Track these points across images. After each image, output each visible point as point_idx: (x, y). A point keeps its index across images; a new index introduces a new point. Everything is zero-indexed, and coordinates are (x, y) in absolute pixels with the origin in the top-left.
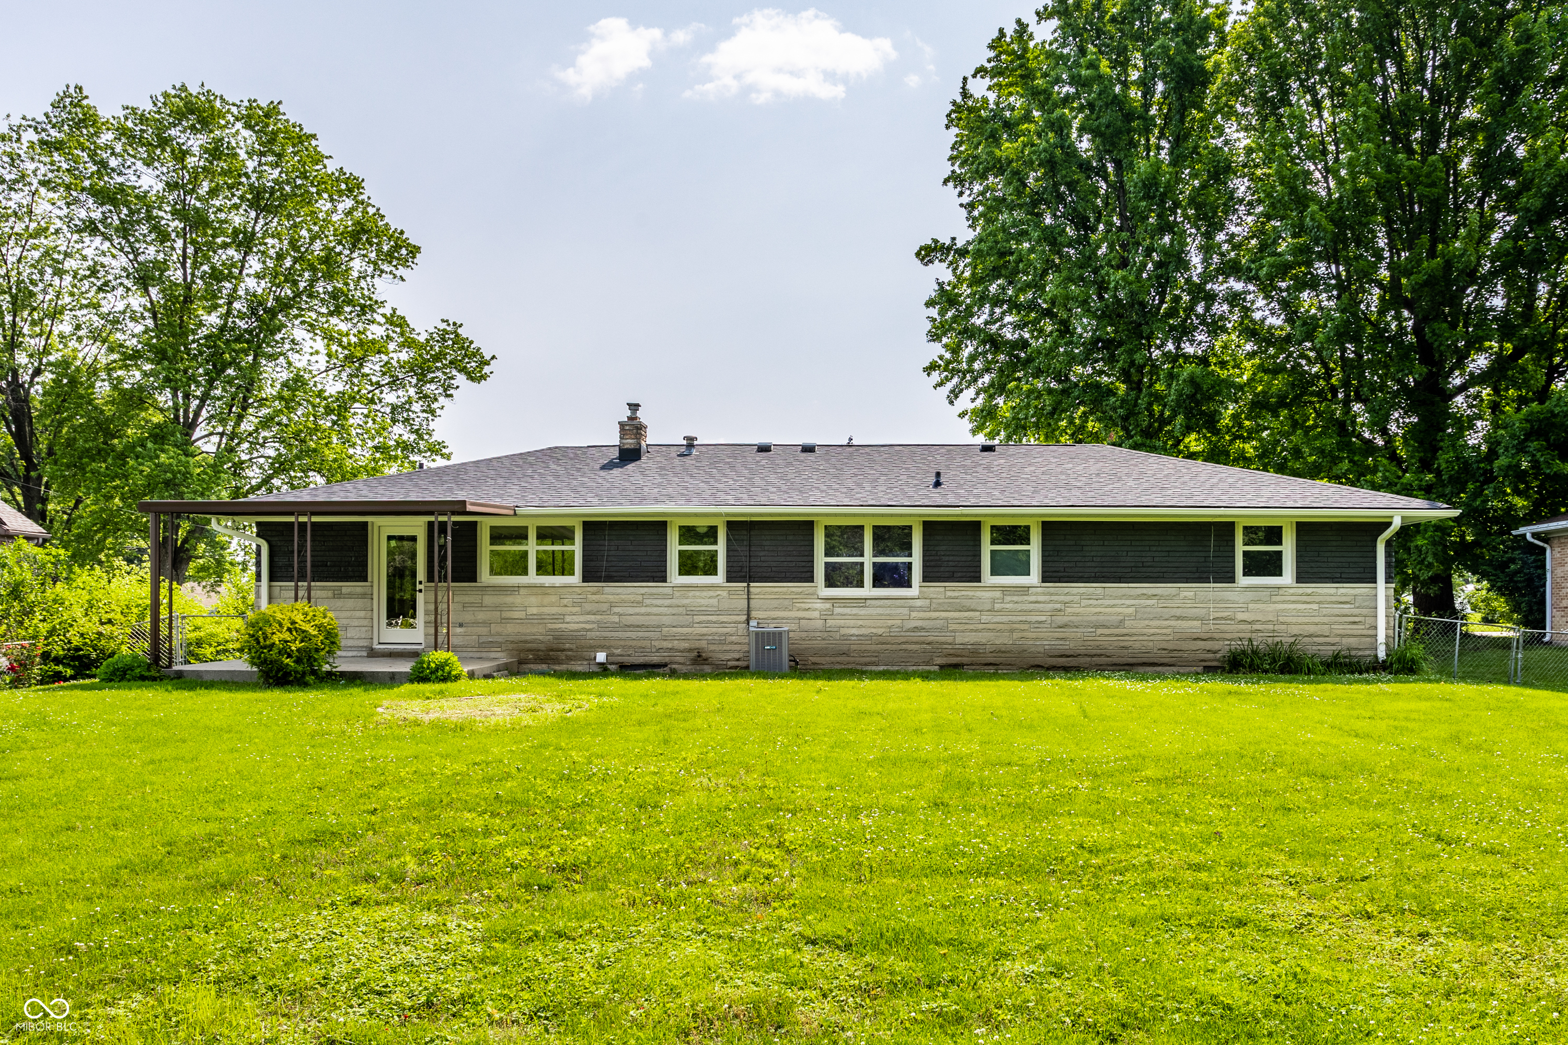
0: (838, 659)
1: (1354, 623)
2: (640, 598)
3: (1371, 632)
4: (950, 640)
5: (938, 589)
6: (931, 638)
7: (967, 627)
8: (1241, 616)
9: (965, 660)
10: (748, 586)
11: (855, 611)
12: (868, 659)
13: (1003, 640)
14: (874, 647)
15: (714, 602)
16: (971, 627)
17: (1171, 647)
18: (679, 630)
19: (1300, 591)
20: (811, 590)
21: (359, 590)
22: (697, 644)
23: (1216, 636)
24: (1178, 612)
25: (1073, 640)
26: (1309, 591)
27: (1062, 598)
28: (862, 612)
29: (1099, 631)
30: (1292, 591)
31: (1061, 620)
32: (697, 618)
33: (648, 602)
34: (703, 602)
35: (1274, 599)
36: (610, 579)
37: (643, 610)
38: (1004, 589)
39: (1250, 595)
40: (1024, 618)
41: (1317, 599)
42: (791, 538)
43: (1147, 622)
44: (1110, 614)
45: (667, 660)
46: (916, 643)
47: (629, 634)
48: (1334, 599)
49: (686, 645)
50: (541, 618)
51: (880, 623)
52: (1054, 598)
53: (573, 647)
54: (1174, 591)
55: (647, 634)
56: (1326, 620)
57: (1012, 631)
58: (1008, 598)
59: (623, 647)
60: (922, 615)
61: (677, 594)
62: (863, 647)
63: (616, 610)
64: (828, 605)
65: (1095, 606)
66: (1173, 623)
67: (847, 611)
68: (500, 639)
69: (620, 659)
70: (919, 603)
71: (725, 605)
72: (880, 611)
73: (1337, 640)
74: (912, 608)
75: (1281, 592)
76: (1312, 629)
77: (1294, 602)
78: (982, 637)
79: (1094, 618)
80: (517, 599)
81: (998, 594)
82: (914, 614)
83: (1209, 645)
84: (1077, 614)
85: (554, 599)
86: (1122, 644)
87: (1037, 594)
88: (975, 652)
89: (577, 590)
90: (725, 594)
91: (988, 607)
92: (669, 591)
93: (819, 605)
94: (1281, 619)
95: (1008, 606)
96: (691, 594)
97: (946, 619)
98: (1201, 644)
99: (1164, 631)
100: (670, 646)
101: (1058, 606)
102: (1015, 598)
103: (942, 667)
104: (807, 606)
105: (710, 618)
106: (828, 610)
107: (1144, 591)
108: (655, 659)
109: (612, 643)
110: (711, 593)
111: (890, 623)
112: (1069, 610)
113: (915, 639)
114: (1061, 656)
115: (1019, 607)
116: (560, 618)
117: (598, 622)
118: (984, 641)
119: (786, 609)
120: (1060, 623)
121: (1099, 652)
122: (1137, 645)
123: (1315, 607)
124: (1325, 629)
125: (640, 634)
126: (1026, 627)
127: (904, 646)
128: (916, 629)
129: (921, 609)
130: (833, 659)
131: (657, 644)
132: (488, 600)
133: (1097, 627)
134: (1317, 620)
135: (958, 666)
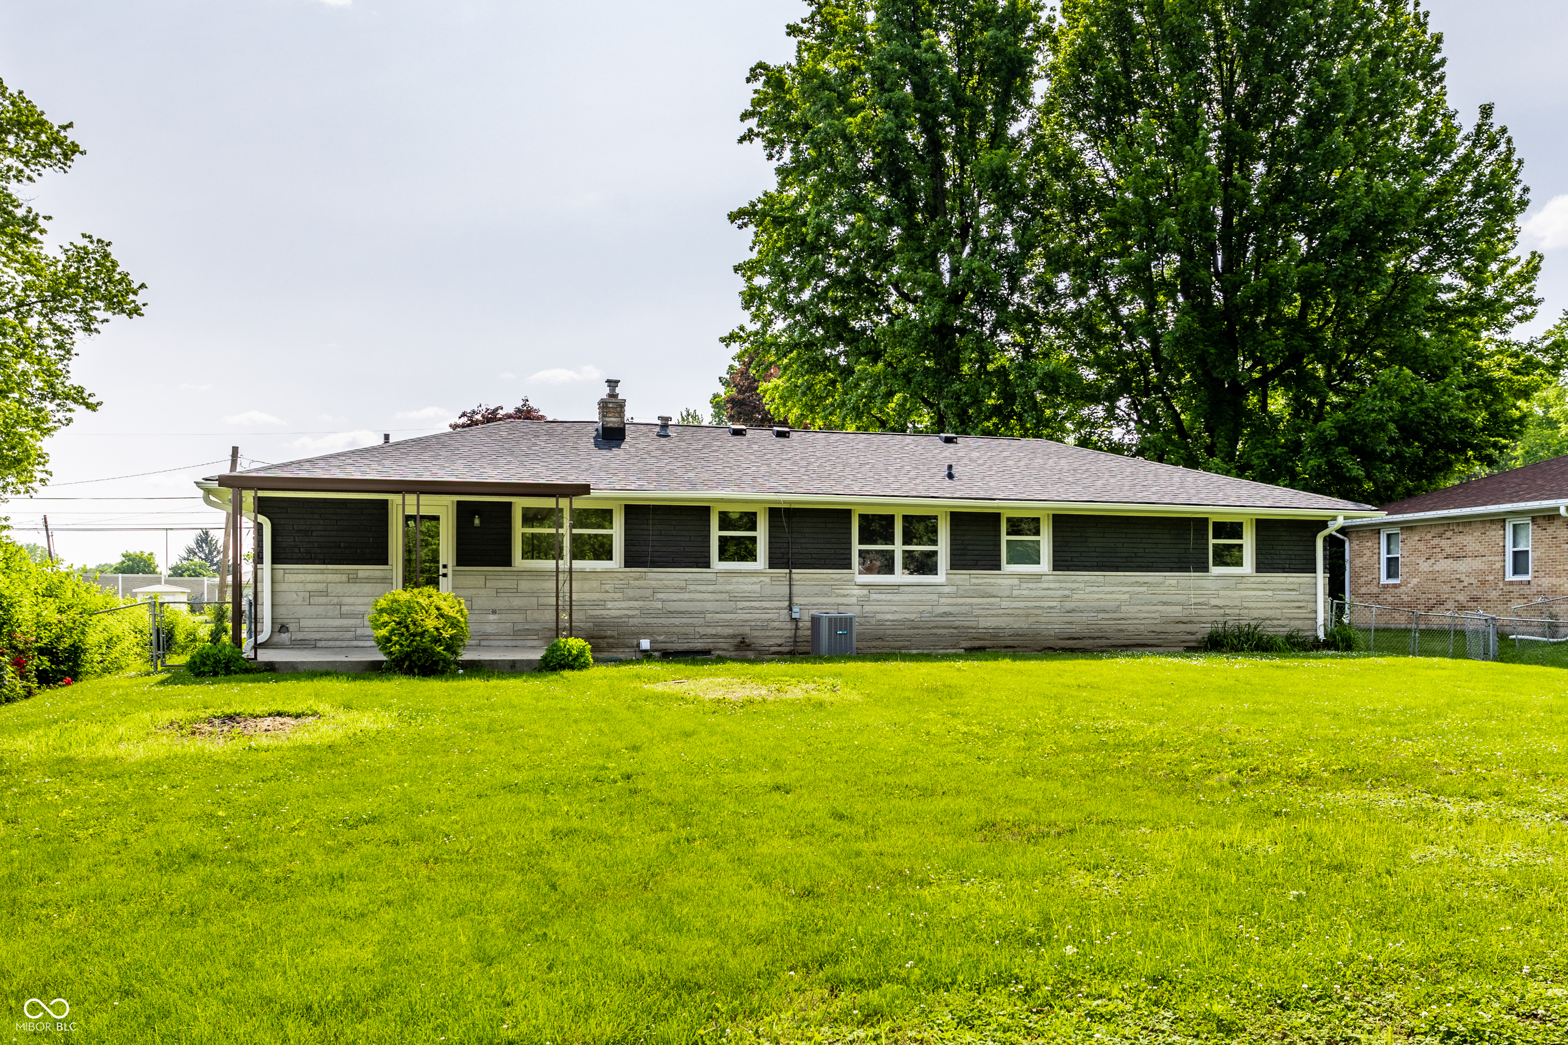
0: (874, 644)
1: (1299, 607)
2: (683, 584)
3: (1312, 616)
4: (974, 624)
5: (965, 577)
6: (957, 623)
7: (989, 612)
8: (1214, 602)
9: (987, 643)
10: (790, 573)
11: (889, 597)
12: (901, 644)
13: (1021, 624)
14: (907, 632)
15: (757, 588)
16: (993, 612)
17: (1158, 630)
18: (723, 616)
19: (1259, 580)
20: (849, 577)
21: (378, 574)
22: (740, 630)
23: (1195, 619)
24: (1165, 598)
25: (1080, 623)
26: (1266, 579)
27: (1069, 585)
28: (896, 598)
29: (1101, 616)
30: (1252, 579)
31: (1069, 605)
32: (741, 605)
33: (692, 587)
34: (746, 588)
35: (1239, 586)
36: (654, 564)
37: (686, 596)
38: (1021, 577)
39: (1221, 583)
40: (1038, 604)
41: (1272, 587)
42: (830, 525)
43: (1139, 607)
44: (1109, 600)
45: (711, 646)
46: (945, 628)
47: (673, 621)
48: (1285, 587)
49: (730, 631)
50: (580, 604)
51: (913, 609)
52: (1063, 585)
53: (615, 634)
54: (1160, 579)
55: (690, 621)
56: (1278, 605)
57: (1028, 616)
58: (1024, 585)
59: (666, 634)
60: (949, 601)
61: (721, 580)
62: (898, 632)
63: (659, 596)
64: (865, 592)
65: (1097, 593)
66: (1160, 608)
67: (883, 597)
68: (537, 627)
69: (663, 646)
70: (947, 589)
71: (768, 591)
72: (912, 597)
73: (1287, 622)
74: (940, 594)
75: (1244, 580)
76: (1268, 613)
77: (1254, 589)
78: (1001, 622)
79: (1096, 604)
81: (1016, 582)
82: (942, 600)
83: (1188, 628)
84: (1082, 600)
85: (595, 584)
86: (1120, 627)
87: (1049, 581)
88: (995, 636)
89: (619, 575)
90: (767, 580)
91: (1007, 593)
92: (713, 577)
93: (857, 592)
94: (1245, 604)
95: (1024, 592)
96: (735, 580)
97: (971, 605)
98: (1182, 627)
99: (1153, 615)
100: (714, 632)
101: (1066, 593)
102: (1031, 585)
103: (966, 649)
104: (846, 592)
105: (753, 604)
106: (865, 596)
107: (1138, 579)
108: (699, 645)
109: (655, 630)
110: (755, 579)
111: (921, 608)
112: (1076, 596)
113: (943, 624)
114: (1069, 639)
115: (1034, 593)
116: (602, 604)
117: (641, 609)
118: (1004, 625)
119: (826, 595)
120: (1068, 609)
121: (1100, 634)
122: (1131, 628)
123: (1270, 593)
124: (1277, 613)
125: (684, 621)
126: (1039, 612)
127: (934, 631)
128: (945, 614)
129: (950, 596)
130: (869, 644)
131: (702, 630)
132: (524, 585)
133: (1098, 612)
134: (1271, 605)
135: (982, 649)
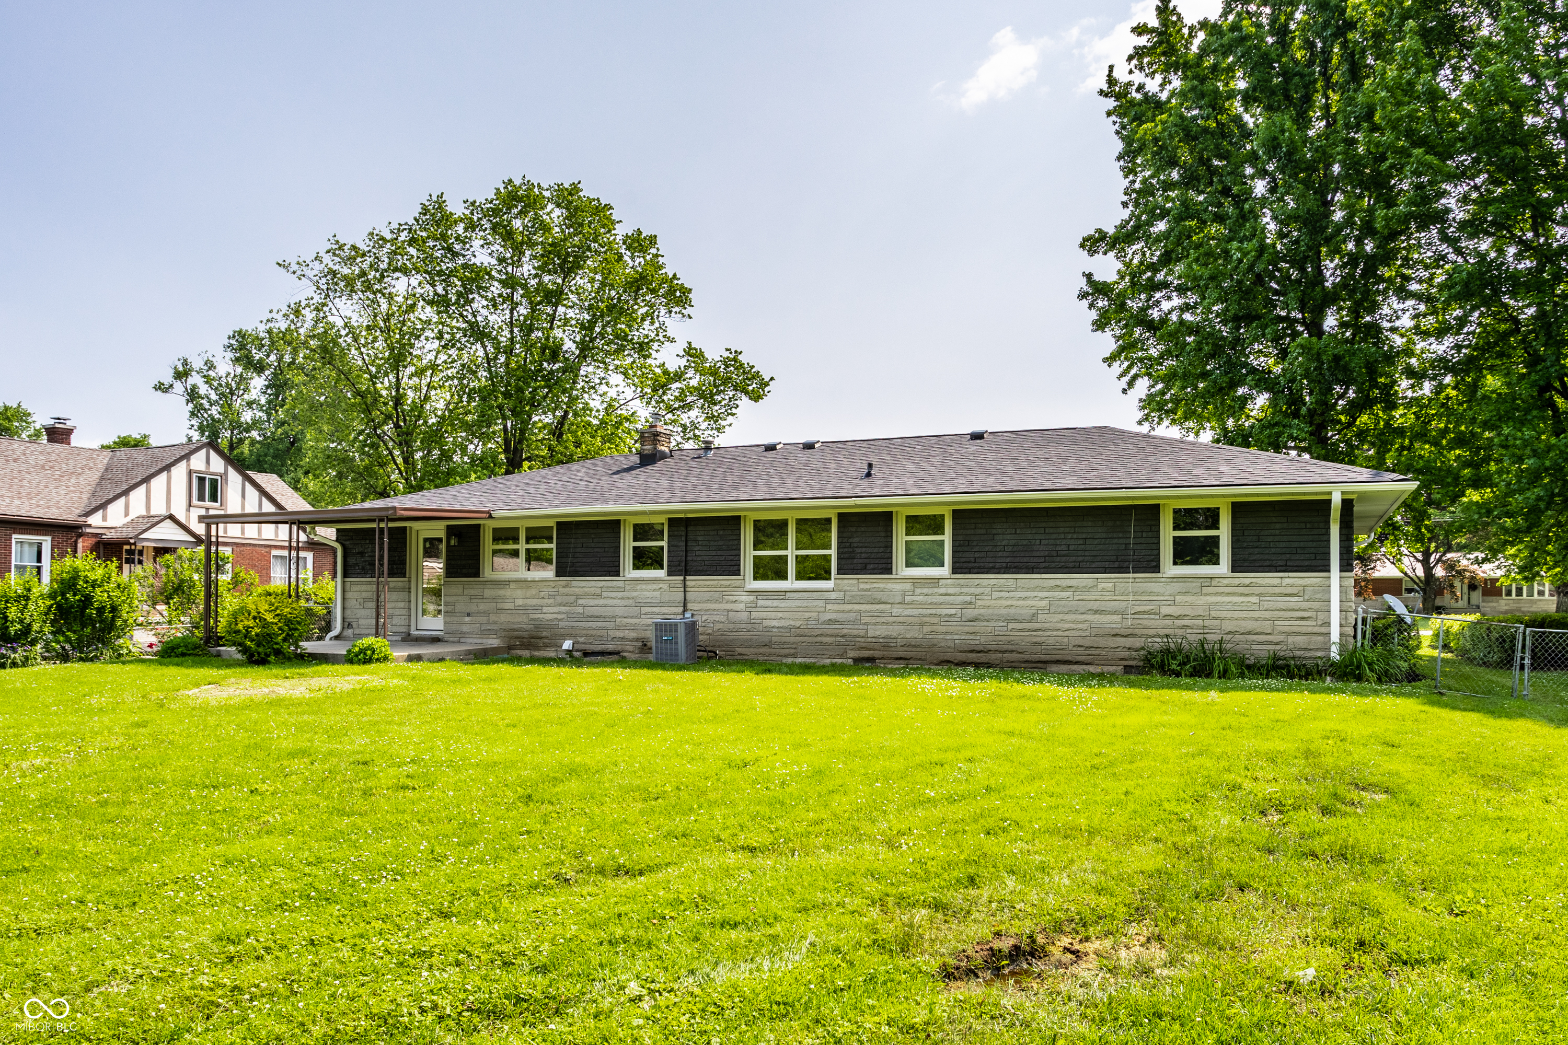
0: (761, 650)
1: (1303, 618)
2: (598, 591)
3: (1323, 630)
4: (862, 633)
5: (851, 582)
6: (845, 631)
7: (879, 620)
8: (1165, 610)
9: (877, 654)
10: (685, 579)
11: (776, 603)
12: (787, 651)
13: (913, 633)
14: (792, 639)
15: (657, 594)
16: (882, 620)
17: (1087, 643)
18: (629, 620)
19: (1237, 581)
20: (738, 583)
21: (400, 584)
22: (642, 634)
23: (1137, 631)
24: (1096, 606)
25: (985, 634)
26: (1247, 581)
27: (972, 590)
28: (783, 604)
29: (1011, 626)
30: (1226, 581)
31: (970, 613)
32: (644, 610)
33: (604, 594)
34: (648, 594)
35: (1205, 590)
36: (574, 573)
37: (601, 602)
38: (917, 582)
39: (1177, 587)
40: (933, 611)
41: (1257, 590)
42: (721, 533)
43: (1061, 616)
44: (1022, 608)
45: (619, 648)
46: (831, 636)
47: (590, 624)
48: (1277, 590)
49: (633, 635)
50: (525, 609)
51: (798, 615)
52: (965, 590)
53: (549, 635)
54: (1090, 583)
55: (604, 624)
56: (1267, 615)
57: (922, 624)
58: (918, 591)
59: (586, 635)
60: (836, 607)
61: (628, 587)
62: (784, 639)
63: (580, 602)
64: (752, 598)
65: (1007, 599)
66: (1089, 617)
67: (769, 603)
68: (495, 627)
69: (583, 647)
70: (833, 595)
71: (666, 598)
72: (798, 603)
73: (1281, 638)
74: (827, 601)
75: (1214, 582)
76: (1250, 625)
77: (1228, 594)
78: (894, 631)
79: (1004, 612)
80: (507, 592)
81: (908, 586)
82: (829, 607)
83: (1129, 642)
84: (988, 607)
85: (534, 592)
86: (1035, 640)
87: (946, 586)
88: (886, 646)
89: (552, 584)
90: (665, 587)
91: (899, 599)
92: (621, 584)
93: (745, 598)
94: (1213, 614)
95: (918, 598)
96: (639, 587)
97: (859, 611)
98: (1121, 641)
99: (1080, 626)
100: (621, 635)
101: (968, 599)
102: (925, 591)
103: (857, 661)
104: (734, 598)
105: (654, 609)
106: (752, 602)
107: (1058, 582)
108: (610, 647)
109: (578, 632)
110: (655, 587)
111: (807, 615)
112: (979, 603)
113: (829, 632)
114: (972, 651)
115: (929, 599)
116: (538, 609)
117: (567, 613)
118: (895, 634)
119: (716, 601)
120: (969, 617)
121: (1011, 647)
122: (1051, 641)
123: (1254, 599)
124: (1267, 626)
125: (599, 624)
126: (936, 620)
127: (819, 639)
128: (830, 621)
129: (836, 601)
130: (756, 650)
131: (612, 633)
132: (488, 593)
133: (1008, 621)
134: (1256, 615)
135: (871, 660)
